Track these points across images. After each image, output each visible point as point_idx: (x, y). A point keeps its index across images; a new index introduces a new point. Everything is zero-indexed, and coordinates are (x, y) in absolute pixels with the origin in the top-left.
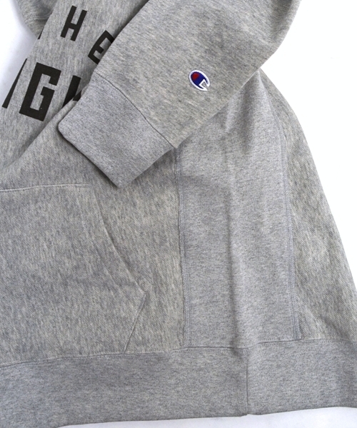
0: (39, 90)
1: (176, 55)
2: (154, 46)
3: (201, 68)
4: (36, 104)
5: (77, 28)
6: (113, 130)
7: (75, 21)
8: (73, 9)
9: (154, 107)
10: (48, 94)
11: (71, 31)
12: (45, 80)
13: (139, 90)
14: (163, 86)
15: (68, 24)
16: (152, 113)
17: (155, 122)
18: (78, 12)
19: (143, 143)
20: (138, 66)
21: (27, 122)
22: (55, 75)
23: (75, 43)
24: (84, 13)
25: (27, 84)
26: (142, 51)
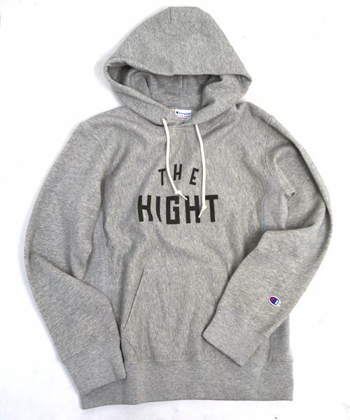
0: (172, 209)
1: (260, 290)
2: (248, 287)
3: (274, 295)
4: (173, 217)
5: (180, 174)
6: (233, 334)
7: (178, 171)
8: (176, 166)
9: (253, 319)
10: (176, 210)
11: (177, 176)
12: (173, 203)
13: (242, 311)
14: (256, 307)
15: (175, 174)
16: (252, 322)
17: (255, 326)
18: (178, 166)
19: (249, 338)
20: (241, 299)
21: (172, 227)
22: (176, 199)
23: (181, 180)
24: (181, 165)
25: (165, 208)
26: (242, 291)
